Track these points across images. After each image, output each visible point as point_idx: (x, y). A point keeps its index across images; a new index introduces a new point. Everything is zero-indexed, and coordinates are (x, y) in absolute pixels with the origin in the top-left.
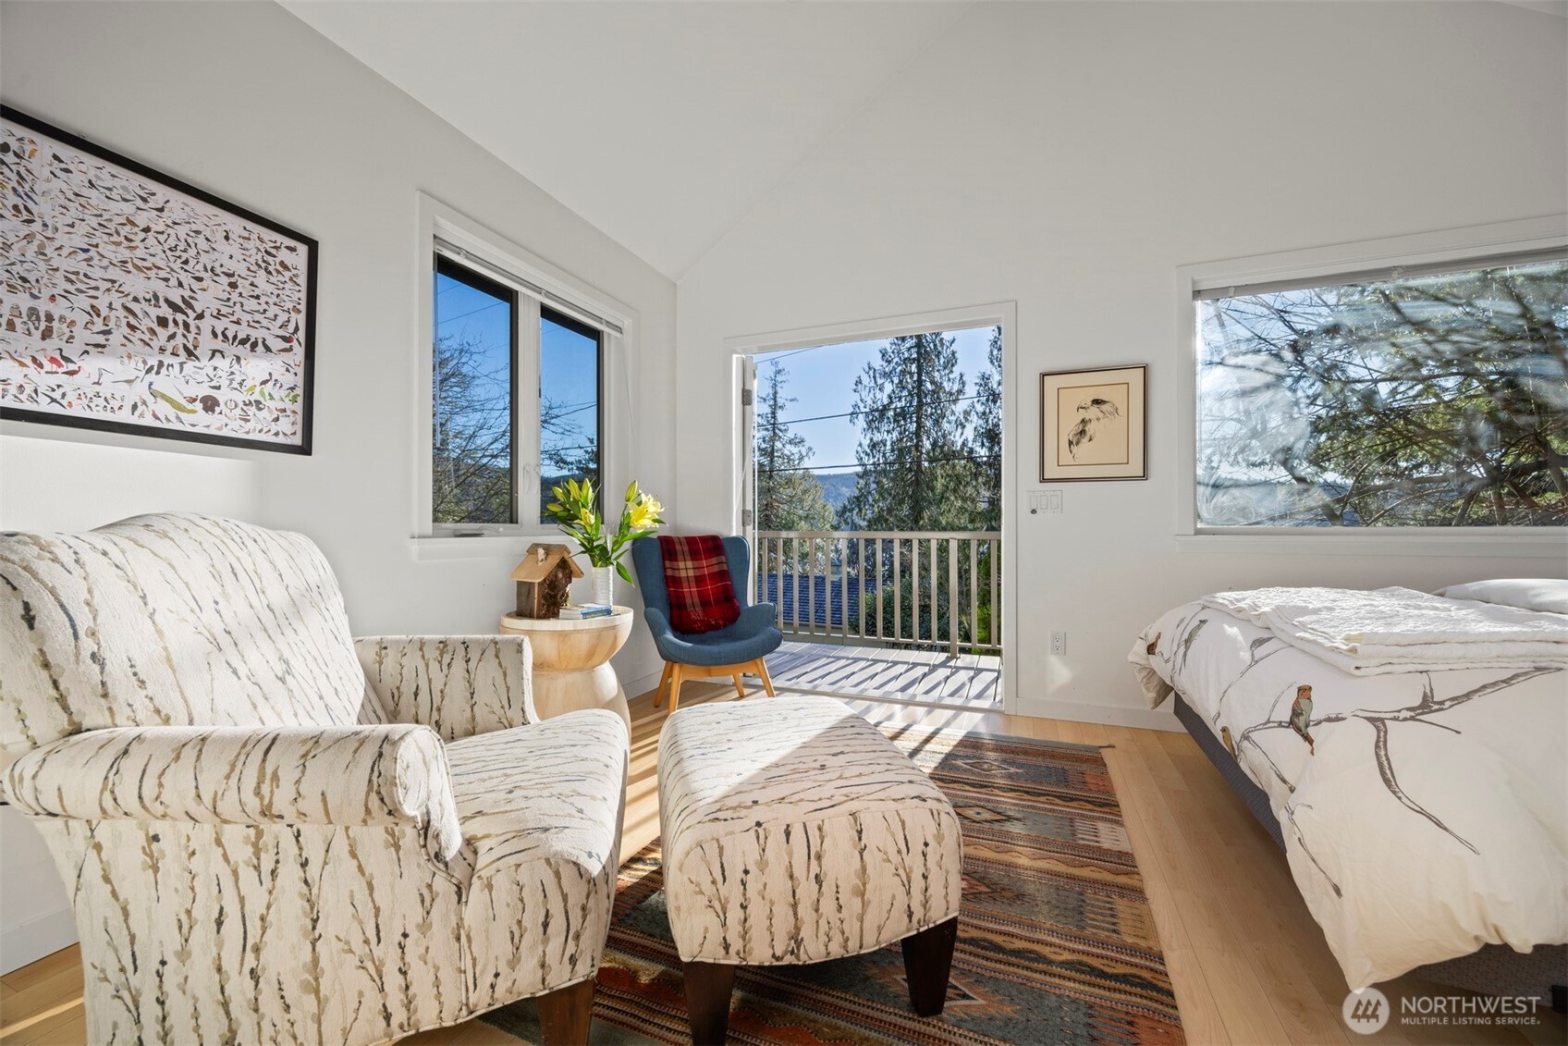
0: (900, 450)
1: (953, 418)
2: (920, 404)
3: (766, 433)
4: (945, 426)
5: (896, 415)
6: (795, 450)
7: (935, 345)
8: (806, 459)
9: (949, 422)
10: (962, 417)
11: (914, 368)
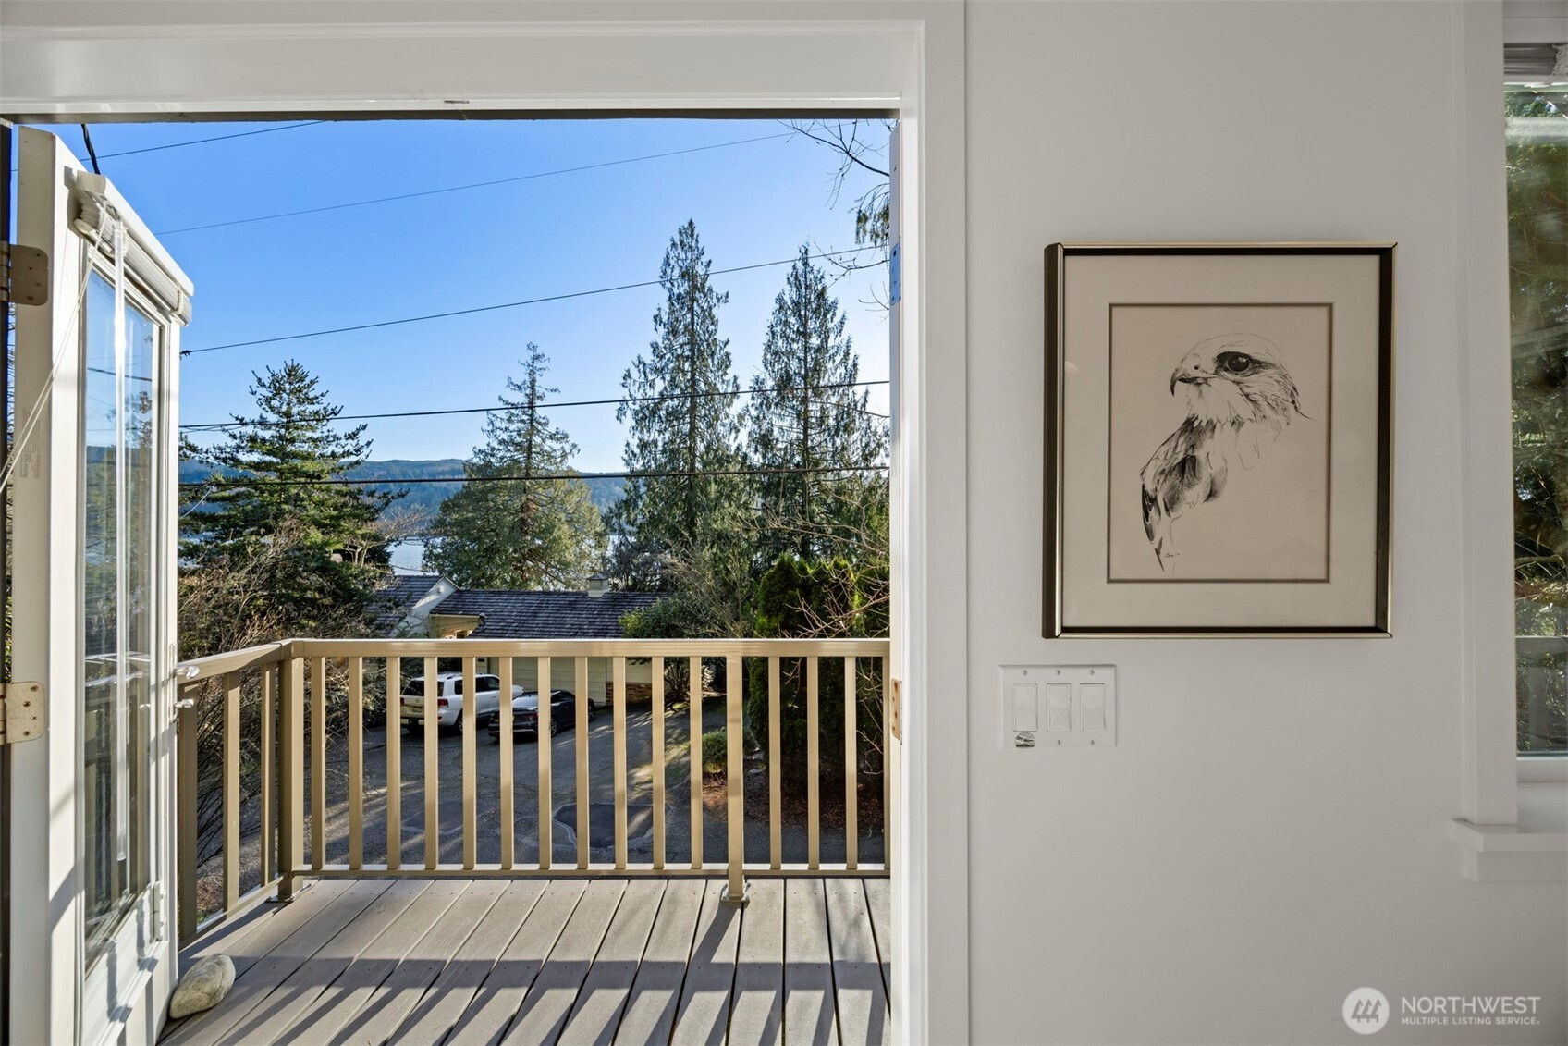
0: (672, 451)
1: (727, 421)
2: (694, 406)
3: (523, 425)
4: (720, 429)
5: (668, 414)
6: (557, 446)
7: (708, 345)
8: (569, 457)
9: (723, 425)
10: (736, 420)
11: (687, 366)
